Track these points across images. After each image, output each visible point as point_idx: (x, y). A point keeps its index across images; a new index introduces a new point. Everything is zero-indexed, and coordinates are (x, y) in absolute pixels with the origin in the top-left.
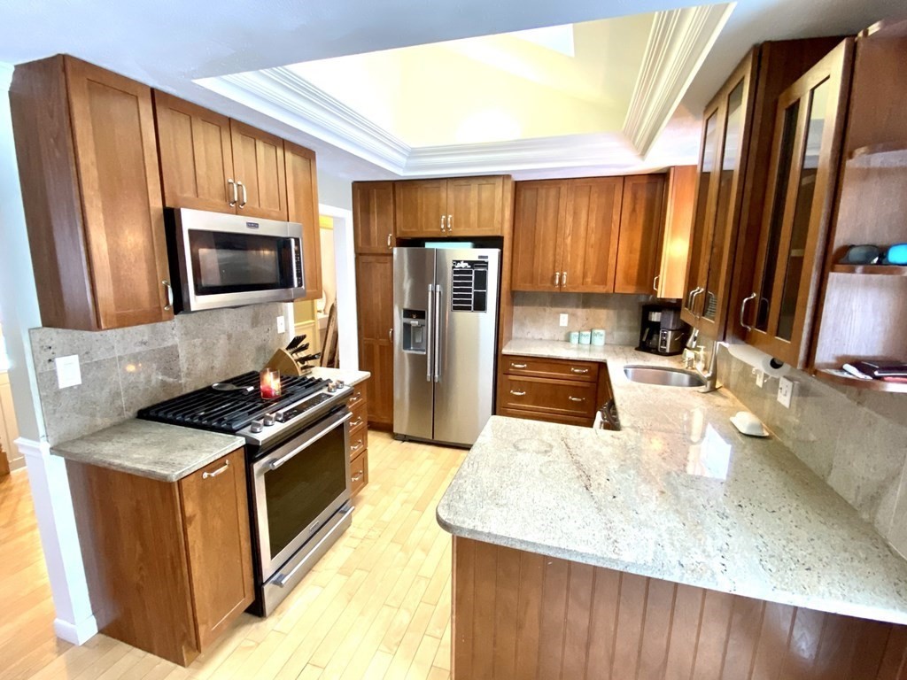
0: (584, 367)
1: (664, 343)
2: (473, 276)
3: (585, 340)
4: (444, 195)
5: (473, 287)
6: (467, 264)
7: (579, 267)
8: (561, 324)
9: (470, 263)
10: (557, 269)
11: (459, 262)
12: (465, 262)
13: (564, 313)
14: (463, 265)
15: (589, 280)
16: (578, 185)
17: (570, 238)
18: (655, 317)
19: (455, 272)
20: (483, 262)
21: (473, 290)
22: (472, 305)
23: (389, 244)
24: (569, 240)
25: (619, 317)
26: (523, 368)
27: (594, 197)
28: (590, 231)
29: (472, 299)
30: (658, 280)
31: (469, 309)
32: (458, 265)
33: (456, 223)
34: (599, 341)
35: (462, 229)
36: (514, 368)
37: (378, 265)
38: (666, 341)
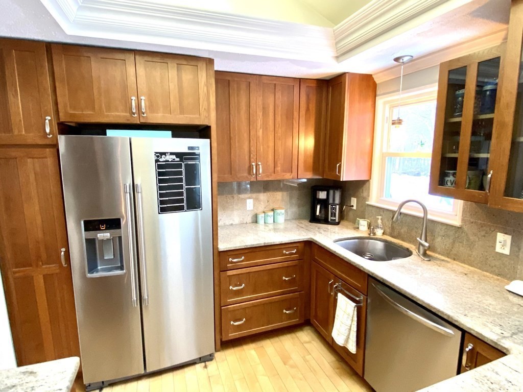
0: (293, 248)
1: (334, 215)
2: (183, 169)
3: (270, 220)
4: (131, 70)
5: (184, 183)
6: (174, 157)
7: (271, 157)
8: (248, 208)
9: (178, 155)
10: (252, 160)
11: (165, 154)
12: (172, 154)
13: (250, 198)
14: (170, 158)
15: (279, 169)
16: (265, 82)
17: (261, 131)
18: (322, 195)
19: (160, 167)
20: (194, 154)
21: (185, 187)
22: (185, 204)
23: (48, 130)
24: (260, 133)
25: (291, 198)
26: (242, 261)
27: (279, 95)
28: (277, 126)
29: (184, 197)
30: (340, 166)
31: (181, 209)
32: (163, 159)
33: (152, 107)
34: (281, 219)
35: (160, 115)
36: (232, 262)
37: (29, 160)
38: (335, 214)
